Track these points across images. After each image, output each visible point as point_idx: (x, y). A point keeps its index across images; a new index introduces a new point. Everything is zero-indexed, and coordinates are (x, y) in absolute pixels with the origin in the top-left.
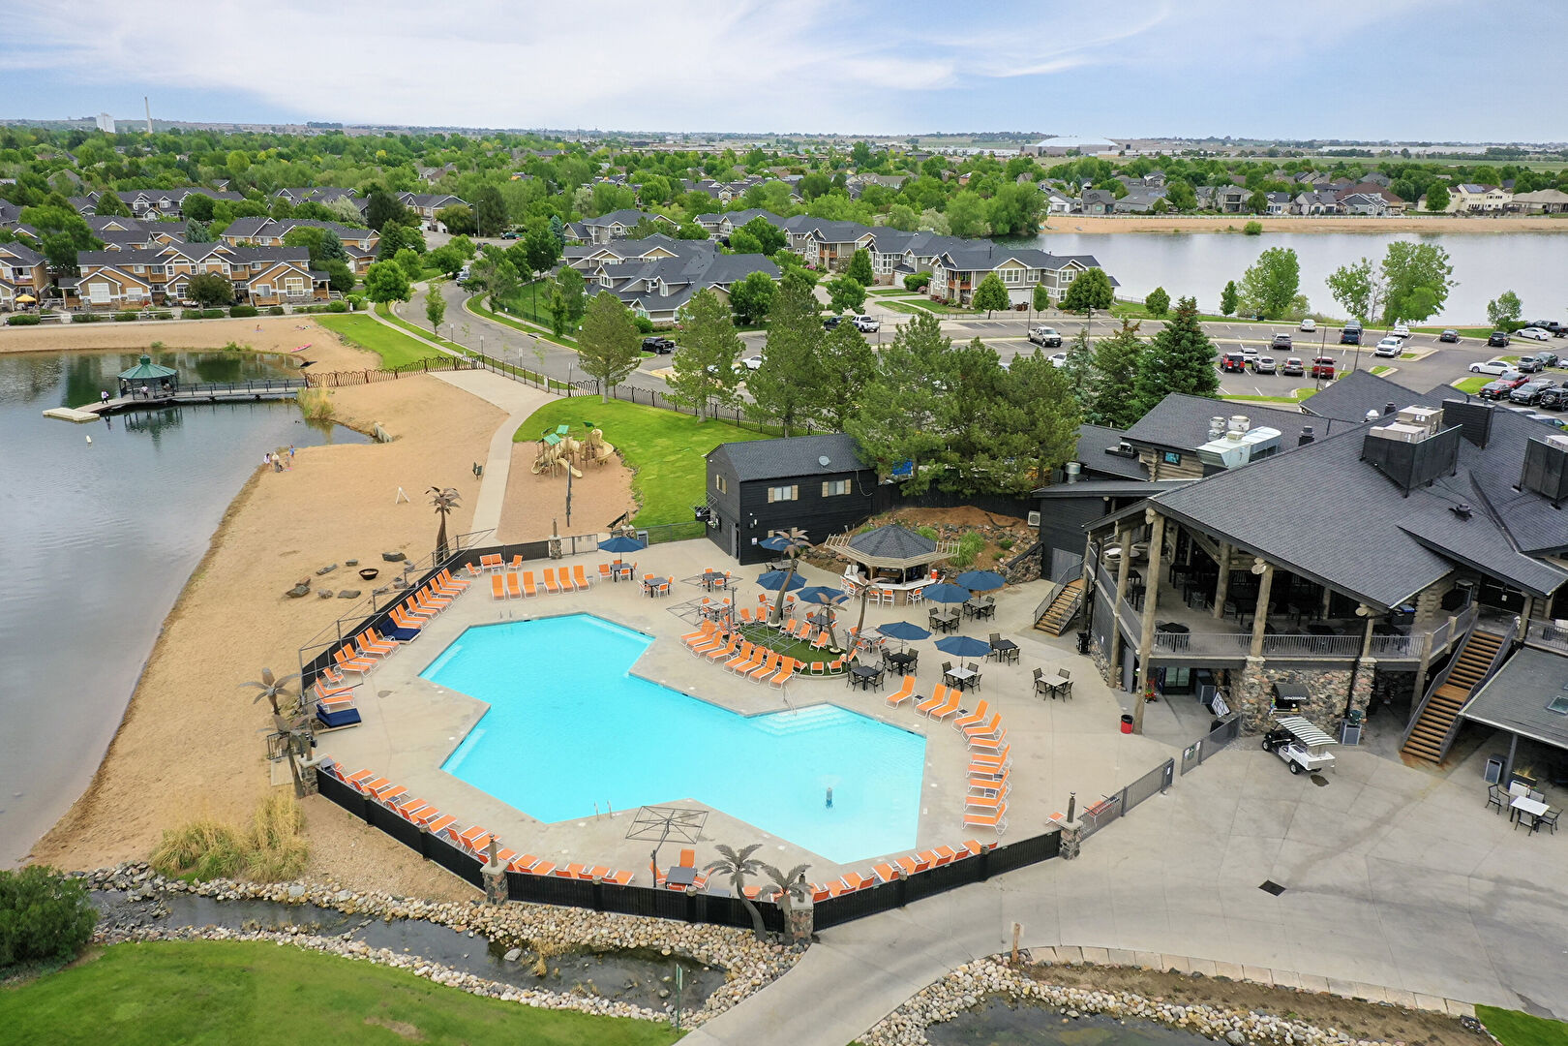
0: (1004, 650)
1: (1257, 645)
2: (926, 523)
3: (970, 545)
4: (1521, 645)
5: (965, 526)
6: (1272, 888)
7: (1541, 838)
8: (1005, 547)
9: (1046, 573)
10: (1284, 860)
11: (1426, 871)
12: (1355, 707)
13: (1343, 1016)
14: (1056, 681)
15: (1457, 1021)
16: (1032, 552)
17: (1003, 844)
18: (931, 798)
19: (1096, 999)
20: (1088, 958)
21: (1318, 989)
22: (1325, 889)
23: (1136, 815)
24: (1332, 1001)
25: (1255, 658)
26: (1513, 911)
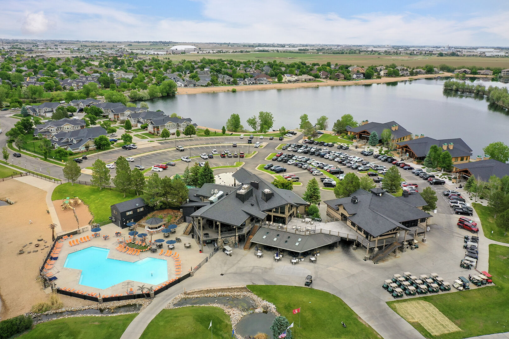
0: (178, 240)
1: (220, 235)
2: (160, 214)
3: (169, 218)
4: (261, 227)
5: (168, 214)
6: (222, 275)
7: (261, 259)
8: (176, 217)
9: (185, 221)
10: (224, 270)
11: (244, 267)
12: (236, 242)
13: (229, 291)
14: (188, 245)
15: (244, 288)
16: (182, 218)
17: (181, 277)
18: (169, 271)
19: (196, 296)
20: (195, 290)
21: (226, 288)
22: (230, 273)
23: (203, 267)
24: (228, 289)
25: (220, 237)
26: (255, 271)
